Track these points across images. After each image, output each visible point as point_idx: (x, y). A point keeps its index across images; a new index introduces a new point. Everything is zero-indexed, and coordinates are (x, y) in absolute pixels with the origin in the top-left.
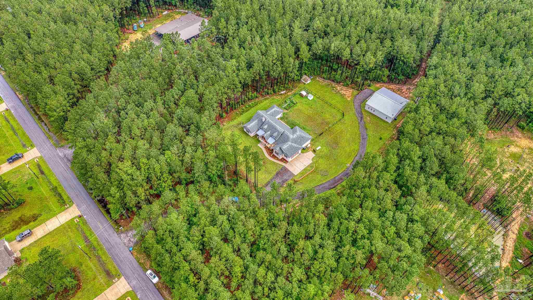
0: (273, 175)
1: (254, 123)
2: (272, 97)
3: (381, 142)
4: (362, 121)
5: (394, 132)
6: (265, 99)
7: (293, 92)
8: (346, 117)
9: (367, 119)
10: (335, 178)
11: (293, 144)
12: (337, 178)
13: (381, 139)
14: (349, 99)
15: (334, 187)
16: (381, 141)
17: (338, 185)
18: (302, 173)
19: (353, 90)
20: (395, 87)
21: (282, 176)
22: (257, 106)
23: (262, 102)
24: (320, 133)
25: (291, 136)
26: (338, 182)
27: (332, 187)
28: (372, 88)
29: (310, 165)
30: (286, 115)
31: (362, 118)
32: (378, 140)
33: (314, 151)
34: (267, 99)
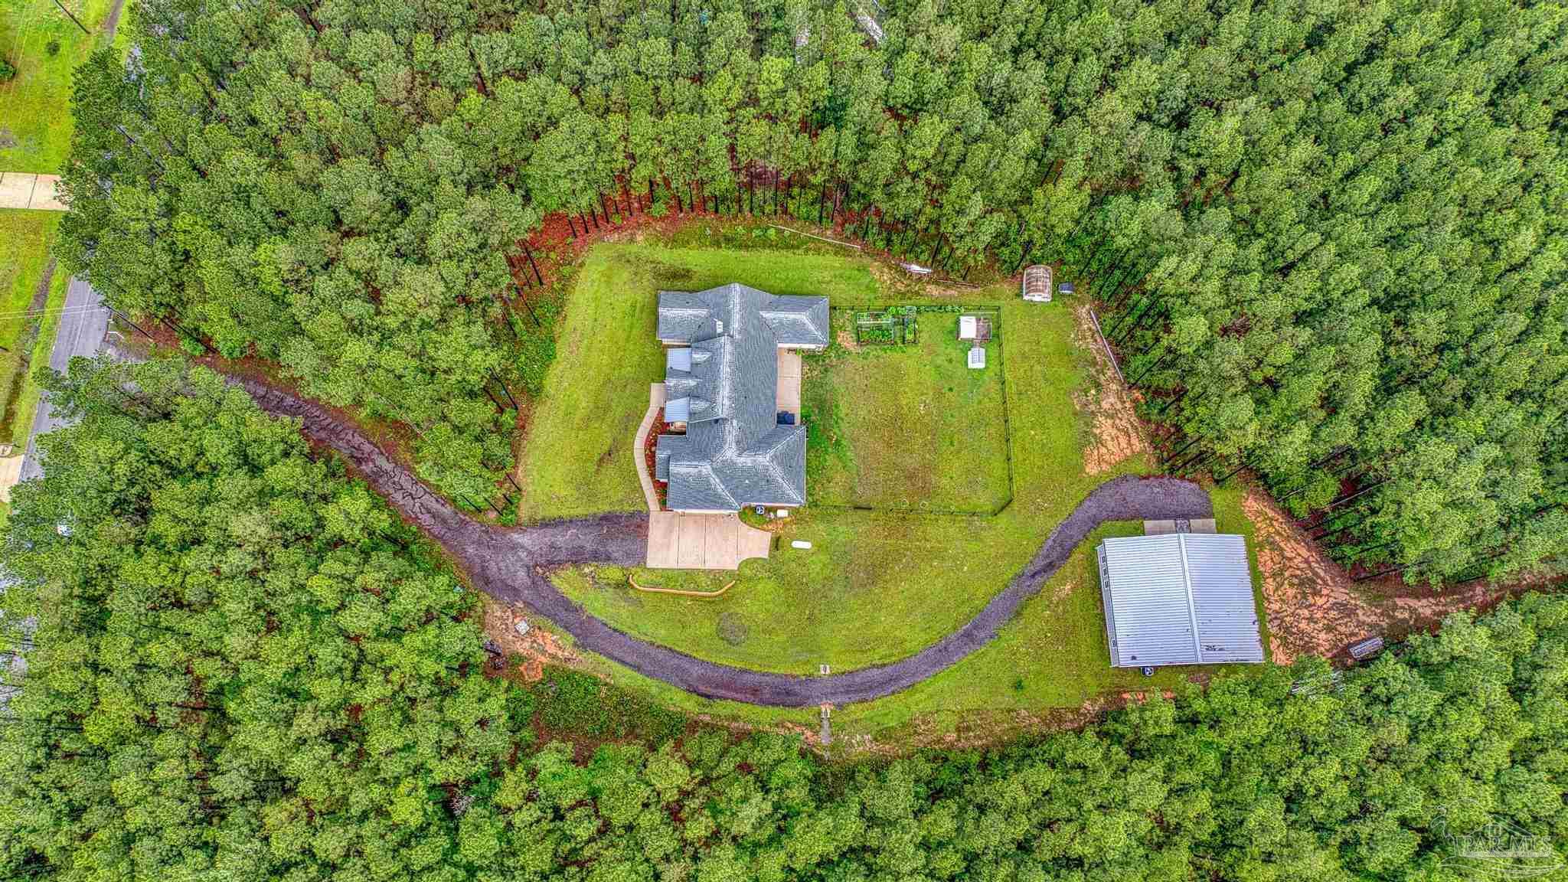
0: (593, 510)
1: (690, 311)
2: (867, 260)
3: (1007, 699)
4: (1038, 579)
5: (1087, 704)
6: (839, 251)
7: (949, 292)
8: (1003, 520)
9: (1063, 587)
10: (743, 671)
11: (715, 480)
12: (746, 677)
13: (1018, 686)
14: (1092, 470)
15: (708, 697)
16: (1010, 692)
17: (726, 698)
18: (669, 577)
19: (1150, 450)
20: (1307, 561)
21: (610, 536)
22: (790, 254)
23: (818, 251)
24: (862, 502)
25: (730, 452)
26: (736, 691)
27: (702, 689)
28: (1219, 498)
29: (717, 577)
30: (839, 357)
31: (1050, 567)
32: (1006, 679)
33: (776, 544)
34: (847, 253)
